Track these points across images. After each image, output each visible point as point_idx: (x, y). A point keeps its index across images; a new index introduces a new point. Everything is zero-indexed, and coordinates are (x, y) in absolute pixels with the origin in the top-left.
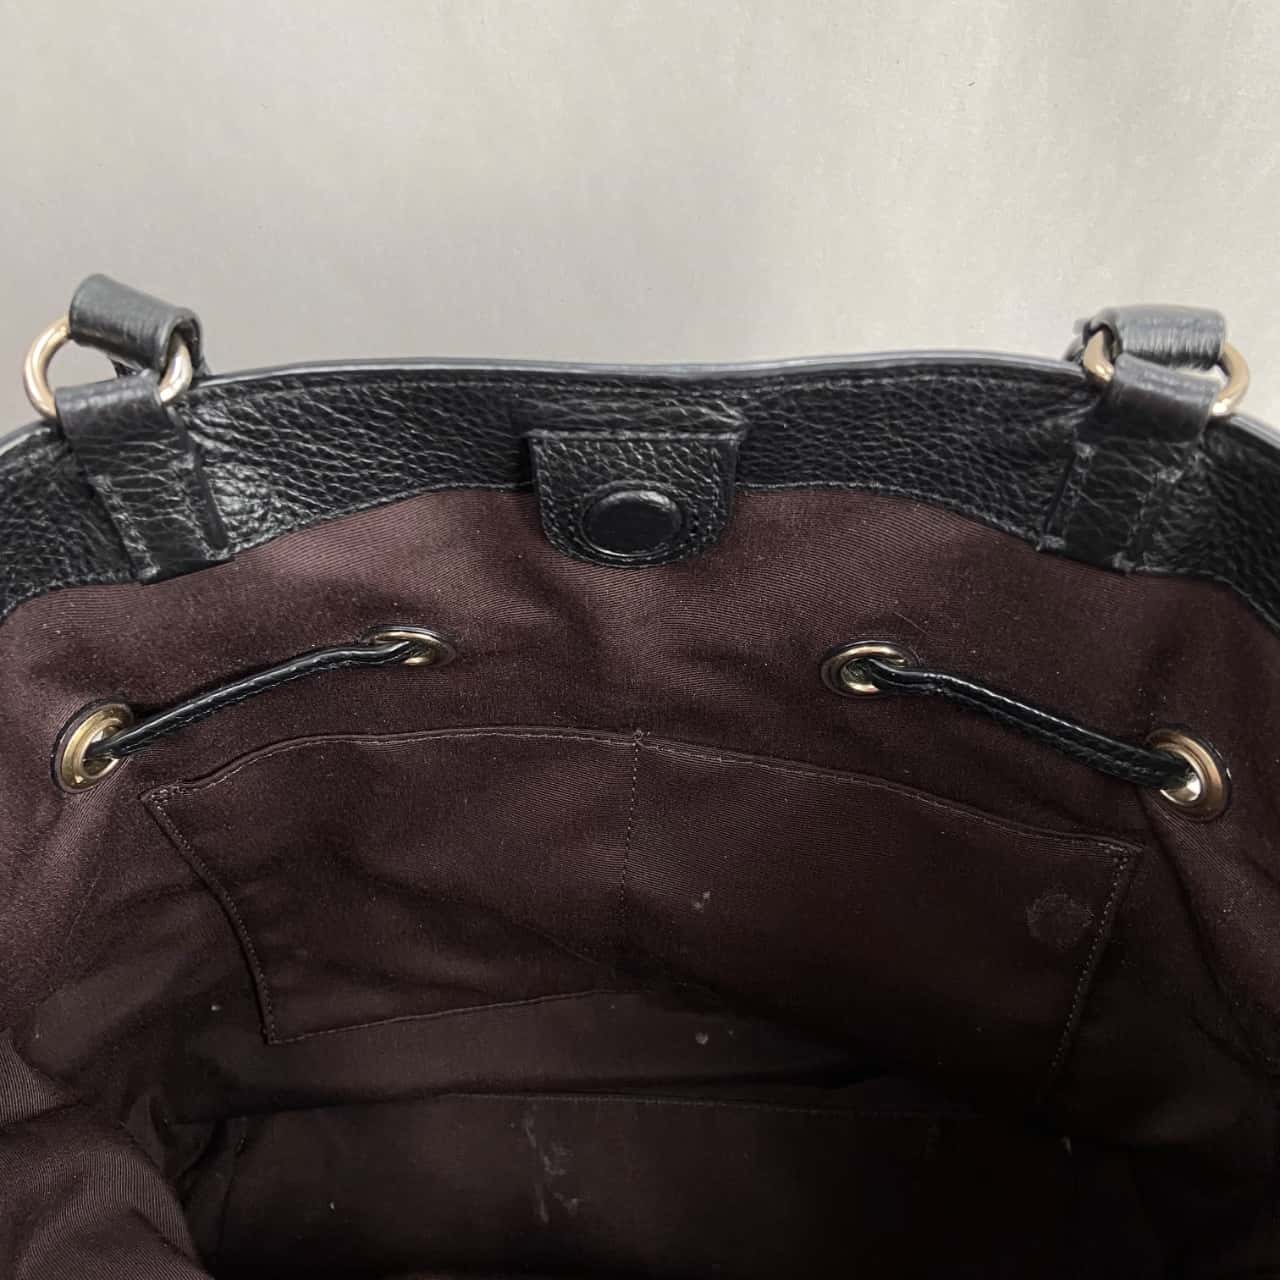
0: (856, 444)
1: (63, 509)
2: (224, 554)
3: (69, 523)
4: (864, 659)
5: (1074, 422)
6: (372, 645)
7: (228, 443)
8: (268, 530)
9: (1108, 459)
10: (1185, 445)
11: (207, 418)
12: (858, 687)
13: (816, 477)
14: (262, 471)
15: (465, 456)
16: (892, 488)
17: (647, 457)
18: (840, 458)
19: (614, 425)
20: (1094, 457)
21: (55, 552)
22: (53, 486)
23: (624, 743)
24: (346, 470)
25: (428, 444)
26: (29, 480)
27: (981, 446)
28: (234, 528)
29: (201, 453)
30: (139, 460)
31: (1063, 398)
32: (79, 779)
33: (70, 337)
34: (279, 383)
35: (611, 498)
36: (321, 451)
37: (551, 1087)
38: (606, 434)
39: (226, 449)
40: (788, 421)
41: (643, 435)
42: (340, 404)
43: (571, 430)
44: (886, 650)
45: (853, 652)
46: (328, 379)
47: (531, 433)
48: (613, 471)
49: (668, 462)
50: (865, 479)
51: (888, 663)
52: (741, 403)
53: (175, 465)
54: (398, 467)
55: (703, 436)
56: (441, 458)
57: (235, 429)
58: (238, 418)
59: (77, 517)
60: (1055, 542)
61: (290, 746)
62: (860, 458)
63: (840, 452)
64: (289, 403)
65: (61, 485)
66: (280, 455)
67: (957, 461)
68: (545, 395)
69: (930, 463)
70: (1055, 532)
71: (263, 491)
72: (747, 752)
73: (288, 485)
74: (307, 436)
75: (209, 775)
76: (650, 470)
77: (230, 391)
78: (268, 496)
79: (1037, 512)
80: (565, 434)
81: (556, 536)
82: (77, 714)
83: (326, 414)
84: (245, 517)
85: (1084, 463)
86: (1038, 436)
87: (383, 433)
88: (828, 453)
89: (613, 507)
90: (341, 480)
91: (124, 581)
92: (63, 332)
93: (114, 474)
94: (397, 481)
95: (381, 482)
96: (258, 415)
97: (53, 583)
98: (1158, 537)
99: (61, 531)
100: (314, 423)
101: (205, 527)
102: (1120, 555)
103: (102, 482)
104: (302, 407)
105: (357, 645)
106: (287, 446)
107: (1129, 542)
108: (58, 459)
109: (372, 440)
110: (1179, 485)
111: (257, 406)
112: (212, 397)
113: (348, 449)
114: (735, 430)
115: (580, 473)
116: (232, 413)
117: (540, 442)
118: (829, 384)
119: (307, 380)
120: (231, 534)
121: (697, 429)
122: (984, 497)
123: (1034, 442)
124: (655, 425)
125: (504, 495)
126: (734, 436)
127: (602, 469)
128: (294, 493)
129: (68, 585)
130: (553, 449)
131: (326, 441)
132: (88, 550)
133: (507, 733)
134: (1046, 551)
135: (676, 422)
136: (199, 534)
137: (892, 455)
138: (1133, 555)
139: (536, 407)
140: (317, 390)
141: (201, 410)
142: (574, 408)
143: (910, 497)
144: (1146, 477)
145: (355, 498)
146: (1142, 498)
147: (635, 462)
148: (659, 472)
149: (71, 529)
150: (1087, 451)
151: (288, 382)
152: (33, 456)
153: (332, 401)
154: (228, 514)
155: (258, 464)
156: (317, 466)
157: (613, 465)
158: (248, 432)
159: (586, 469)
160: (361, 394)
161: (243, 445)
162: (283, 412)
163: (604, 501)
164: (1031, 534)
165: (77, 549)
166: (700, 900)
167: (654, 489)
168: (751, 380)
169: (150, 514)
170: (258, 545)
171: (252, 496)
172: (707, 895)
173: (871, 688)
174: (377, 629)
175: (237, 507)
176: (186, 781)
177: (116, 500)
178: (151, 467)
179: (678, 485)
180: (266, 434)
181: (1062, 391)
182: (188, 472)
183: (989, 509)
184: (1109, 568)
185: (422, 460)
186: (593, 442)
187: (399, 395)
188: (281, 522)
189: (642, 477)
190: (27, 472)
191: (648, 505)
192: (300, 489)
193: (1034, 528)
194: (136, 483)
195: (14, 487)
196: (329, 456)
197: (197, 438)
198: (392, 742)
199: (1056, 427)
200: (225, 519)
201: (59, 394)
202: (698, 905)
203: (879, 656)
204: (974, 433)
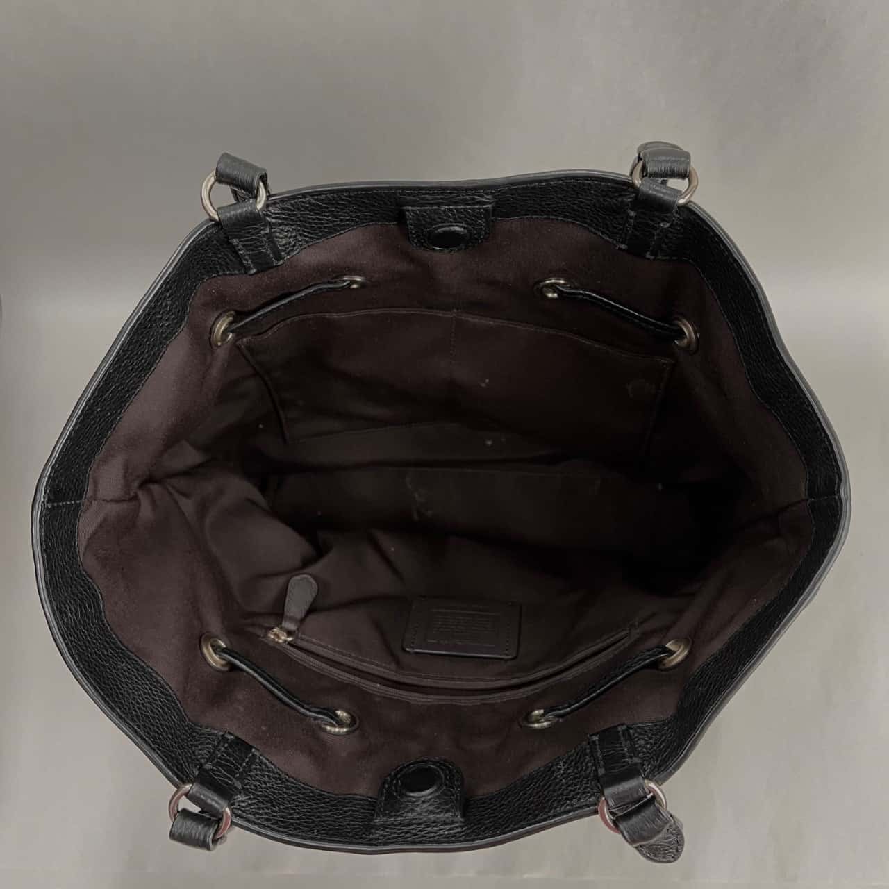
0: (543, 203)
1: (219, 249)
2: (281, 262)
3: (220, 254)
4: (552, 285)
5: (629, 200)
6: (335, 283)
7: (281, 219)
8: (297, 249)
9: (640, 218)
10: (669, 215)
11: (273, 211)
12: (550, 295)
13: (526, 215)
14: (293, 227)
15: (376, 214)
16: (560, 218)
17: (454, 215)
18: (536, 208)
19: (439, 204)
20: (636, 216)
21: (214, 264)
22: (215, 242)
23: (448, 315)
24: (327, 223)
25: (360, 211)
26: (206, 241)
27: (594, 205)
28: (283, 251)
29: (271, 225)
30: (249, 233)
31: (625, 190)
32: (219, 344)
33: (215, 181)
34: (301, 196)
35: (439, 230)
36: (317, 218)
37: (418, 464)
38: (436, 207)
39: (280, 221)
40: (513, 198)
41: (451, 207)
42: (325, 202)
43: (421, 207)
44: (562, 282)
45: (548, 282)
46: (320, 193)
47: (405, 208)
48: (440, 220)
49: (463, 216)
50: (547, 215)
51: (563, 287)
52: (492, 193)
53: (262, 232)
54: (347, 220)
55: (477, 206)
56: (366, 215)
57: (284, 214)
58: (284, 210)
59: (223, 251)
60: (623, 246)
61: (297, 318)
62: (545, 208)
63: (536, 206)
64: (303, 202)
65: (217, 241)
66: (301, 221)
67: (585, 210)
68: (409, 195)
69: (574, 210)
70: (623, 243)
71: (294, 234)
72: (504, 320)
73: (304, 231)
74: (312, 213)
75: (263, 333)
76: (455, 219)
77: (282, 201)
78: (295, 236)
79: (617, 233)
80: (419, 208)
81: (416, 243)
82: (217, 319)
83: (319, 205)
84: (288, 246)
85: (632, 218)
86: (615, 204)
87: (342, 209)
88: (531, 207)
89: (440, 234)
90: (325, 227)
91: (242, 274)
92: (213, 179)
93: (239, 238)
94: (348, 225)
95: (342, 226)
96: (292, 208)
97: (213, 275)
98: (664, 246)
99: (217, 257)
100: (315, 209)
101: (274, 253)
102: (648, 253)
103: (235, 241)
104: (310, 203)
105: (329, 282)
106: (304, 217)
107: (651, 248)
108: (217, 232)
109: (338, 212)
110: (670, 227)
111: (292, 205)
112: (275, 203)
113: (328, 216)
114: (490, 203)
115: (426, 222)
116: (283, 209)
117: (408, 211)
118: (528, 185)
119: (311, 194)
120: (283, 253)
121: (474, 204)
122: (596, 225)
123: (614, 206)
124: (456, 203)
125: (392, 226)
126: (490, 206)
127: (434, 220)
128: (306, 234)
129: (219, 276)
130: (414, 213)
131: (318, 214)
132: (227, 263)
133: (394, 311)
134: (620, 249)
135: (465, 202)
136: (271, 255)
137: (558, 206)
138: (654, 253)
139: (405, 199)
140: (316, 197)
141: (270, 209)
142: (423, 199)
143: (568, 222)
144: (655, 225)
145: (331, 233)
146: (655, 232)
147: (449, 217)
148: (459, 220)
149: (220, 256)
150: (632, 214)
151: (304, 195)
152: (208, 232)
153: (322, 200)
154: (280, 246)
155: (292, 225)
156: (315, 223)
157: (440, 218)
158: (289, 215)
159: (428, 220)
160: (333, 197)
161: (286, 219)
162: (302, 206)
163: (436, 232)
164: (615, 242)
165: (223, 263)
166: (484, 382)
167: (457, 226)
168: (495, 186)
169: (252, 250)
170: (293, 256)
171: (291, 237)
172: (487, 381)
173: (556, 295)
174: (337, 277)
175: (284, 242)
176: (255, 335)
177: (240, 247)
178: (253, 234)
179: (467, 224)
180: (296, 215)
181: (625, 187)
182: (267, 234)
183: (599, 230)
184: (644, 257)
185: (358, 217)
186: (430, 210)
187: (350, 197)
188: (301, 245)
189: (451, 222)
190: (206, 239)
191: (455, 232)
192: (309, 233)
193: (616, 240)
194: (247, 241)
195: (202, 244)
196: (320, 220)
197: (268, 219)
198: (343, 316)
199: (622, 202)
200: (280, 248)
201: (218, 210)
202: (483, 385)
203: (559, 284)
204: (591, 200)
